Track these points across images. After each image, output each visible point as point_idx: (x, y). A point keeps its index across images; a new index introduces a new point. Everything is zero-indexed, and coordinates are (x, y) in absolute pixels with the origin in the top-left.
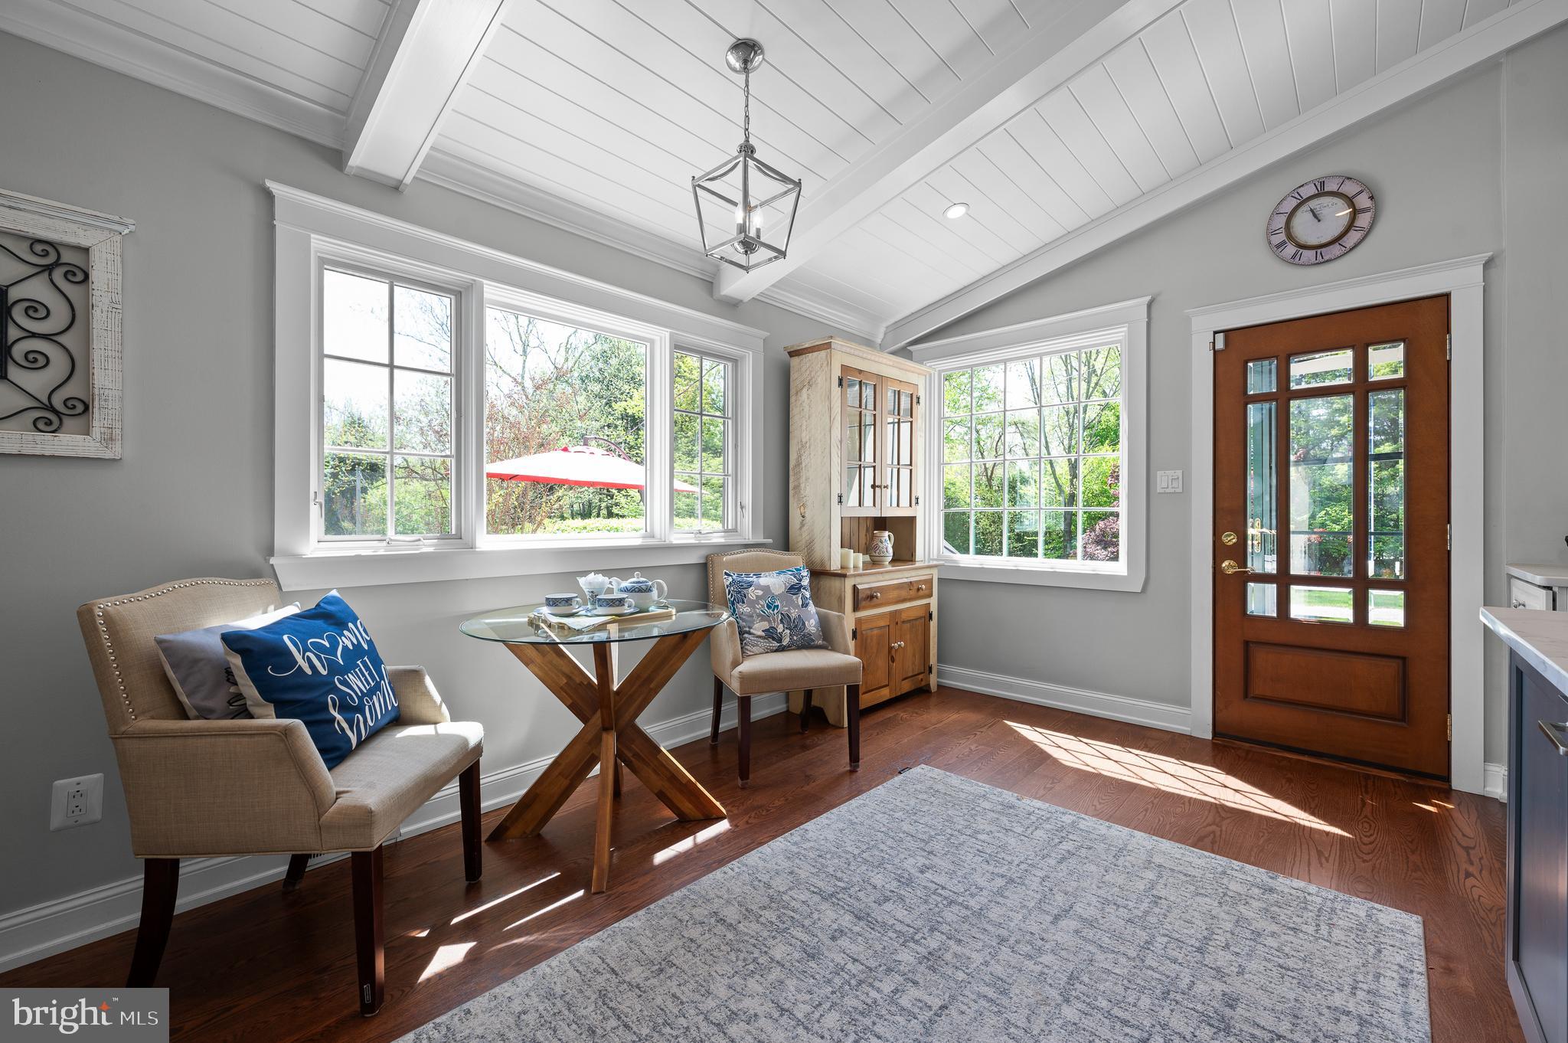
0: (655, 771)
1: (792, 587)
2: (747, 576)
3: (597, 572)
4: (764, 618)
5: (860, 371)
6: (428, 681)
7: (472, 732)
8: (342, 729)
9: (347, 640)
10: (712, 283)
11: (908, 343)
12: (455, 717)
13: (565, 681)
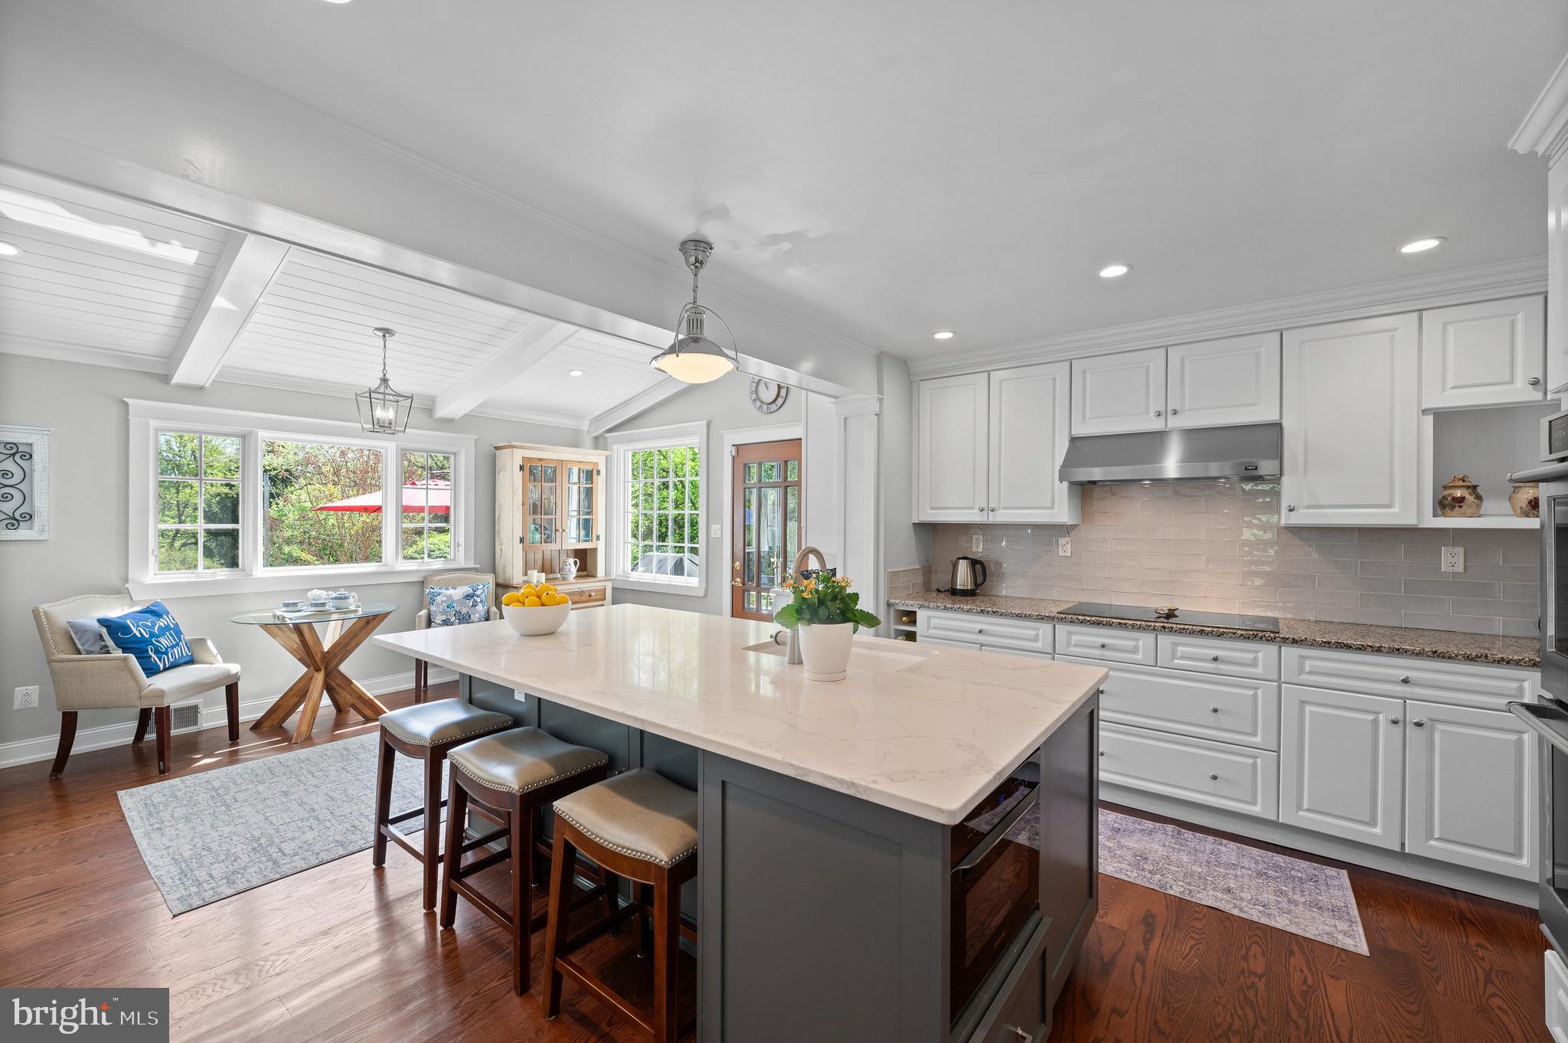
0: (349, 693)
1: (468, 595)
2: (440, 589)
3: (318, 589)
4: (444, 613)
5: (541, 460)
6: (210, 643)
7: (234, 668)
8: (155, 661)
9: (162, 623)
10: (431, 410)
11: (606, 430)
12: (225, 661)
13: (296, 646)
